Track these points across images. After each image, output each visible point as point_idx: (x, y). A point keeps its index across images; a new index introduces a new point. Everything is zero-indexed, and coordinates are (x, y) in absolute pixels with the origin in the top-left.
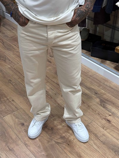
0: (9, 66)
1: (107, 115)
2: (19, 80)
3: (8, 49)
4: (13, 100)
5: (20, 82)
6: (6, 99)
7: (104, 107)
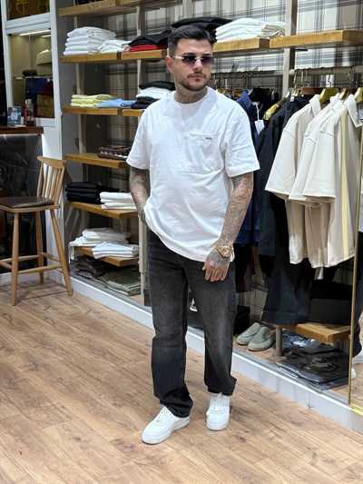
0: (61, 359)
1: (242, 432)
2: (79, 379)
3: (61, 333)
4: (63, 407)
5: (79, 382)
6: (49, 404)
7: (238, 421)
